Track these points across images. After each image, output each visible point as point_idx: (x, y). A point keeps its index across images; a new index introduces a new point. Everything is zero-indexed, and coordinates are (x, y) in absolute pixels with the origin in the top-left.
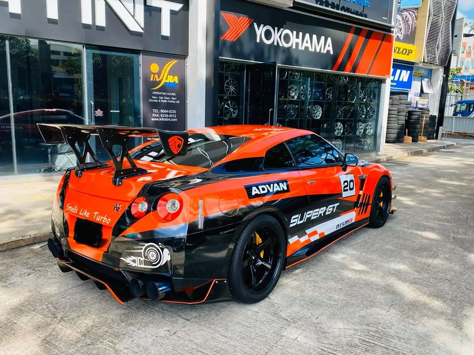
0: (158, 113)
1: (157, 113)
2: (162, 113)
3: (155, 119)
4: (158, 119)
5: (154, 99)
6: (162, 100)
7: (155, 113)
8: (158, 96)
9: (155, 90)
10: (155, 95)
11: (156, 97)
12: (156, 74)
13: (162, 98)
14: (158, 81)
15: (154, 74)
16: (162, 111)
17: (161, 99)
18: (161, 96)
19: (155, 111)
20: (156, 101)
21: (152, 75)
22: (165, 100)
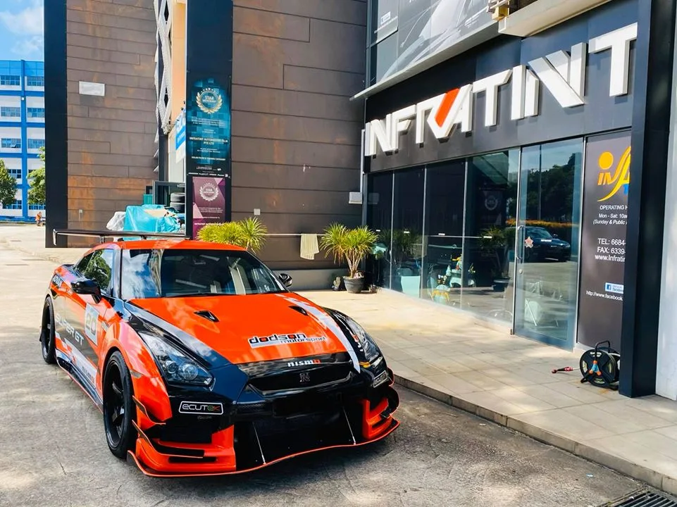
0: (606, 246)
1: (604, 246)
2: (614, 246)
3: (601, 258)
4: (605, 258)
5: (602, 219)
6: (615, 221)
7: (601, 245)
8: (608, 212)
9: (603, 203)
10: (604, 212)
11: (605, 216)
12: (608, 171)
13: (615, 216)
14: (611, 185)
15: (605, 172)
16: (614, 242)
17: (613, 219)
18: (614, 212)
19: (602, 241)
20: (605, 222)
21: (602, 175)
22: (621, 219)
